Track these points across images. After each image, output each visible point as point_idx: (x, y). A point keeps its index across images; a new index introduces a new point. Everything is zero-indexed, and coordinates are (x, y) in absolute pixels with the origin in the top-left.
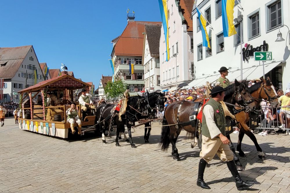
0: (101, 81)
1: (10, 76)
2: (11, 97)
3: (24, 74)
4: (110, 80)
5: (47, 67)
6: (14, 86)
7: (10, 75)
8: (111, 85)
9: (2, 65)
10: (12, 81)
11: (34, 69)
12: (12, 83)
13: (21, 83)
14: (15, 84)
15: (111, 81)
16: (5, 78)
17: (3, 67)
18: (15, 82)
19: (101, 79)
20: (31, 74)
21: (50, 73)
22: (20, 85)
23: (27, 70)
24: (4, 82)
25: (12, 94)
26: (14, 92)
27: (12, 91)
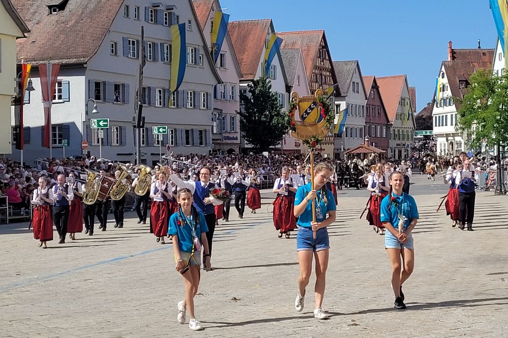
0: (443, 69)
1: (80, 51)
2: (85, 138)
3: (133, 44)
4: (484, 64)
5: (221, 11)
6: (97, 91)
7: (81, 49)
8: (489, 87)
9: (52, 8)
10: (87, 71)
11: (171, 24)
12: (89, 82)
13: (119, 80)
14: (97, 85)
15: (491, 72)
16: (64, 61)
17: (55, 16)
18: (100, 78)
19: (444, 63)
20: (159, 42)
21: (234, 39)
22: (117, 87)
23: (146, 25)
24: (59, 78)
25: (87, 125)
26: (95, 116)
27: (87, 113)
